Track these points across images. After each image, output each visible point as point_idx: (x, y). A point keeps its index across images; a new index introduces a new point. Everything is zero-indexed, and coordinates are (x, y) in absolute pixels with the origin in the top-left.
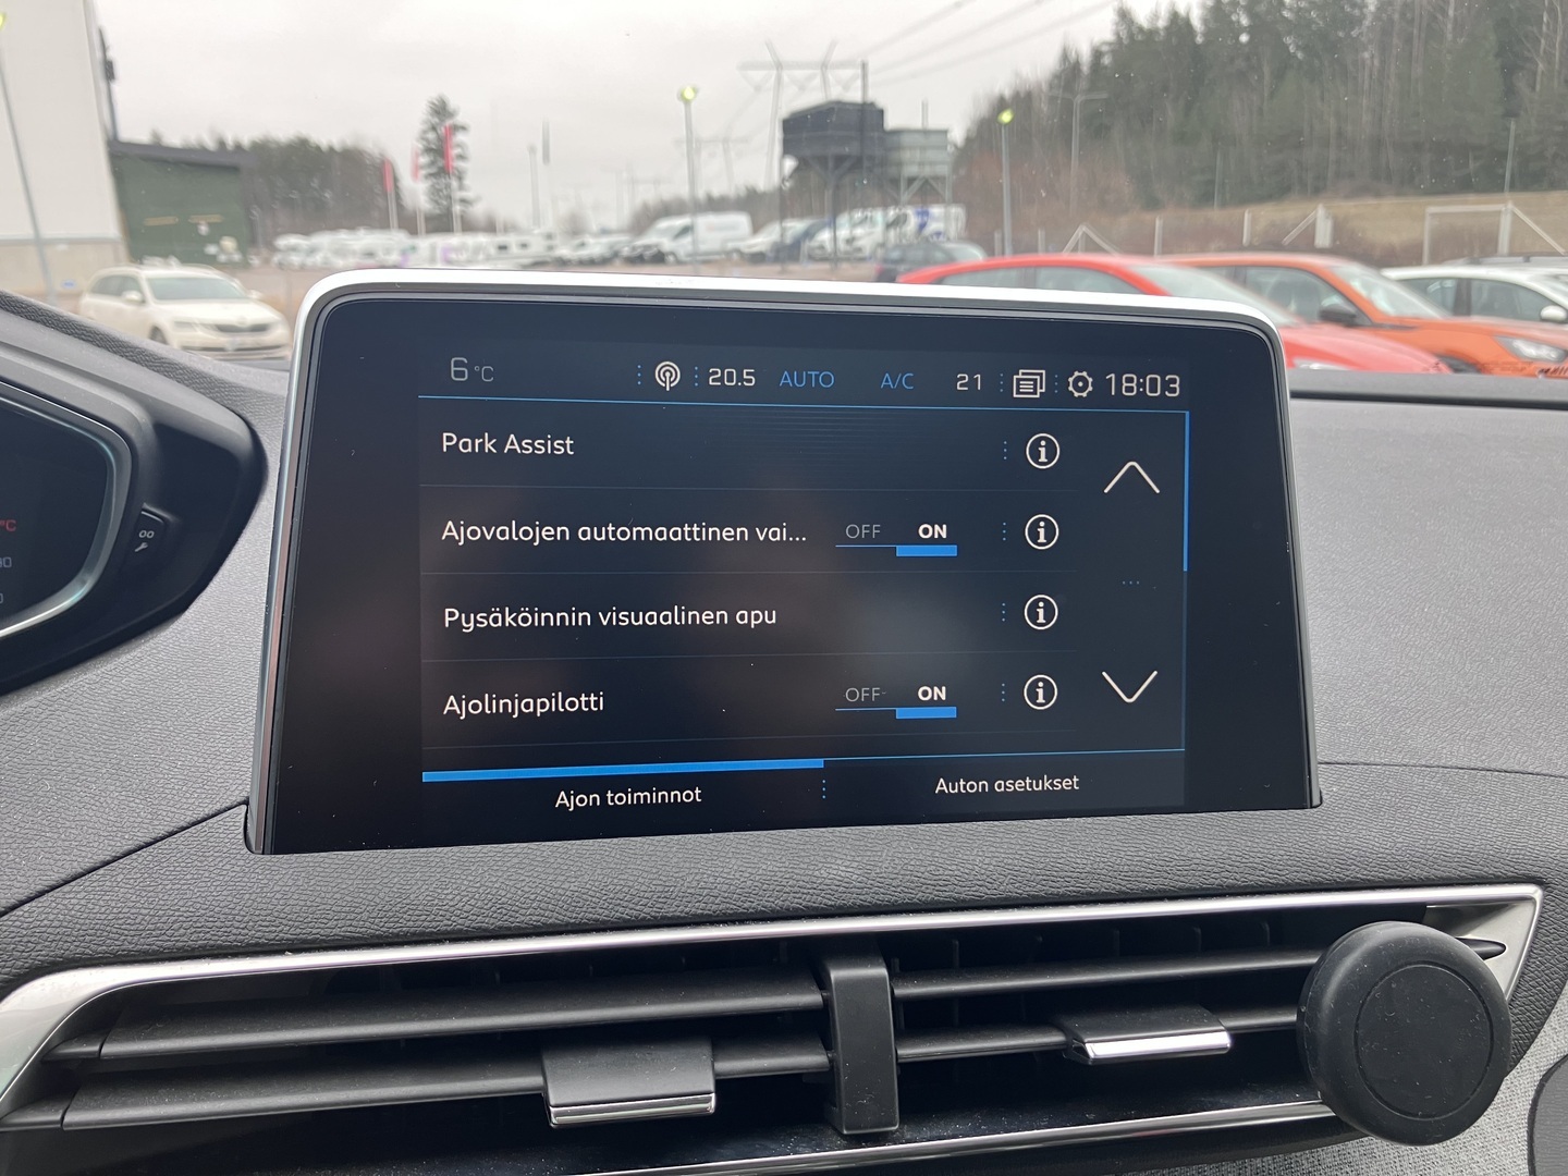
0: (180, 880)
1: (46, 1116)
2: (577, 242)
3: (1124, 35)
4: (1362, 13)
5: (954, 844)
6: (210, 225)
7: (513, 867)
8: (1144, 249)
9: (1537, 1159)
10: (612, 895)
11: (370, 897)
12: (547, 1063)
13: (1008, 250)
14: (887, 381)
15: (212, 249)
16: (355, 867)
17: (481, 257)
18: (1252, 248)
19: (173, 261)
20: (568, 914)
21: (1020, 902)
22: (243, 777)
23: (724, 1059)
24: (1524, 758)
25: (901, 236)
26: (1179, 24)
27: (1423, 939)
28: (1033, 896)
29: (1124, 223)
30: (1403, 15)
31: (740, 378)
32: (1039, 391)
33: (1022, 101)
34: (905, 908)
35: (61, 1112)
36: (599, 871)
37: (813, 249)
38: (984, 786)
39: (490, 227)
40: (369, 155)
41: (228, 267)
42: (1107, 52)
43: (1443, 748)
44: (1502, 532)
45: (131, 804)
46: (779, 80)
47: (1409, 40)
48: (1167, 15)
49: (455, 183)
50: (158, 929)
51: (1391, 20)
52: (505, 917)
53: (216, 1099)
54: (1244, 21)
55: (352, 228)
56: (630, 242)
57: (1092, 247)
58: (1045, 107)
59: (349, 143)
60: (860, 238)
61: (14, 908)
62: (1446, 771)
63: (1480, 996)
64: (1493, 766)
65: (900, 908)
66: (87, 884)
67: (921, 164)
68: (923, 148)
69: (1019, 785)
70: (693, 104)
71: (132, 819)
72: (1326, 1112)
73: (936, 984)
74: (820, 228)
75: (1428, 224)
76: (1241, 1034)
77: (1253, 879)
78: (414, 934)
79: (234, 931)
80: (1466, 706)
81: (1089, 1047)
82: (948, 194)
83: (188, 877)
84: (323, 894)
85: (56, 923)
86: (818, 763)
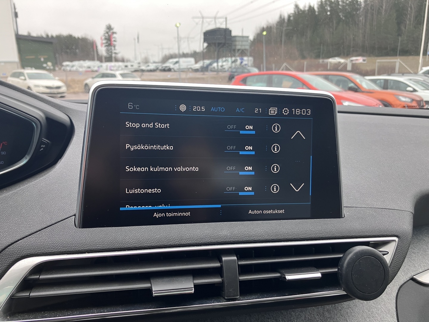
0: (59, 234)
1: (25, 294)
2: (147, 65)
3: (296, 12)
4: (360, 7)
5: (253, 226)
6: (44, 59)
7: (143, 232)
8: (302, 70)
9: (398, 307)
10: (168, 239)
11: (107, 239)
12: (152, 281)
13: (265, 70)
14: (238, 110)
15: (45, 65)
16: (103, 232)
17: (120, 69)
18: (330, 70)
19: (33, 68)
20: (157, 243)
21: (269, 241)
22: (74, 209)
23: (196, 280)
24: (394, 206)
25: (236, 65)
26: (311, 9)
27: (368, 250)
28: (273, 239)
29: (296, 63)
30: (371, 8)
31: (201, 109)
32: (275, 113)
33: (269, 29)
34: (241, 242)
35: (29, 293)
36: (165, 233)
37: (212, 68)
38: (261, 212)
39: (123, 61)
40: (89, 40)
41: (49, 70)
42: (292, 16)
43: (375, 203)
44: (391, 149)
45: (45, 216)
46: (203, 22)
47: (372, 15)
48: (308, 7)
49: (113, 48)
50: (54, 247)
51: (368, 9)
52: (141, 244)
53: (69, 289)
54: (329, 9)
55: (84, 60)
56: (161, 65)
57: (288, 69)
58: (275, 31)
59: (84, 36)
60: (224, 65)
61: (17, 241)
62: (375, 209)
63: (382, 264)
64: (387, 208)
65: (239, 242)
66: (35, 235)
67: (241, 46)
68: (242, 41)
69: (269, 212)
70: (179, 28)
71: (46, 219)
72: (344, 293)
73: (249, 261)
74: (214, 62)
75: (377, 64)
76: (324, 274)
77: (327, 235)
78: (118, 248)
79: (73, 247)
80: (381, 193)
81: (287, 277)
82: (248, 54)
83: (61, 234)
84: (95, 238)
85: (28, 245)
86: (219, 206)
